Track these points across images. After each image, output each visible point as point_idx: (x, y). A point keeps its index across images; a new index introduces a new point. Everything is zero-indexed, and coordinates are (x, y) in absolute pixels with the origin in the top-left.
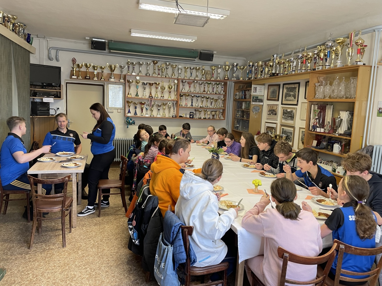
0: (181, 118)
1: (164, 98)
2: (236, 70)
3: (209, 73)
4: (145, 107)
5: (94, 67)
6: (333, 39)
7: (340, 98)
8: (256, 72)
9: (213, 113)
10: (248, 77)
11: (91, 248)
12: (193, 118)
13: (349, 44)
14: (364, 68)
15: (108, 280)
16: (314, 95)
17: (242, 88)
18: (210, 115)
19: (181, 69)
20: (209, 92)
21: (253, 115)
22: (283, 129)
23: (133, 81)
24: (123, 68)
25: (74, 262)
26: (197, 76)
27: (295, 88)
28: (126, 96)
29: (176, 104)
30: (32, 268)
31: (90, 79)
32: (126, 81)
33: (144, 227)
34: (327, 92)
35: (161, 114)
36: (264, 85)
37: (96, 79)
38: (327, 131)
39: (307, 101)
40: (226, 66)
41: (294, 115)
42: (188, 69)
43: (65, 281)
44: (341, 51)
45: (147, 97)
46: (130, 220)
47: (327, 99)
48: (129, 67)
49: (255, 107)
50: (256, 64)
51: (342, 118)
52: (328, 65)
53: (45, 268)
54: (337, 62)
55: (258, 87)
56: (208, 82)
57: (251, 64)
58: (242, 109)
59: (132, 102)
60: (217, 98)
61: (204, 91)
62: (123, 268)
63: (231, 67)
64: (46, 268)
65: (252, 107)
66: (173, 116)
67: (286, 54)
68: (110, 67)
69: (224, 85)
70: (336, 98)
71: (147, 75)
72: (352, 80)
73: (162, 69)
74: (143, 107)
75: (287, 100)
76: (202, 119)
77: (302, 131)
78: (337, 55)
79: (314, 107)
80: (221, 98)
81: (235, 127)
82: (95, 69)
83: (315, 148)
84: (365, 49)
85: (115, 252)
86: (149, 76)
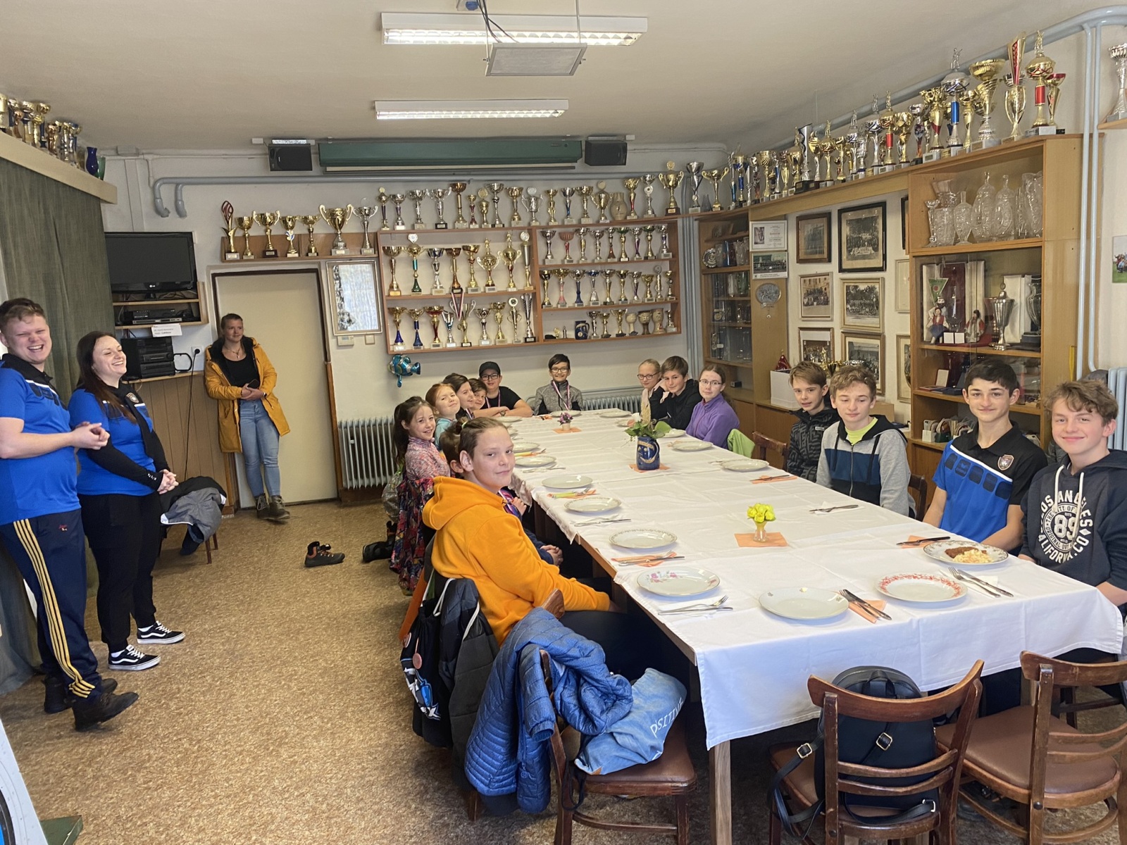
0: (551, 341)
1: (494, 289)
2: (699, 184)
3: (619, 199)
4: (441, 321)
5: (284, 220)
6: (964, 67)
7: (1001, 238)
8: (758, 184)
9: (644, 317)
10: (735, 201)
11: (315, 737)
12: (585, 337)
13: (1009, 77)
14: (1061, 141)
15: (363, 823)
16: (927, 235)
17: (724, 233)
18: (634, 323)
19: (537, 199)
20: (626, 257)
21: (759, 310)
22: (851, 343)
23: (399, 250)
24: (368, 215)
25: (269, 780)
26: (585, 214)
27: (874, 219)
28: (386, 293)
29: (533, 302)
30: (155, 807)
31: (276, 256)
32: (382, 251)
33: (447, 669)
34: (961, 224)
35: (493, 337)
36: (785, 217)
37: (293, 254)
38: (973, 339)
39: (908, 257)
40: (666, 173)
41: (877, 300)
42: (558, 194)
43: (244, 836)
44: (990, 98)
45: (447, 290)
46: (407, 653)
47: (965, 246)
48: (383, 209)
49: (765, 288)
50: (755, 159)
51: (1010, 296)
52: (956, 144)
53: (189, 804)
54: (980, 134)
55: (769, 228)
56: (621, 228)
57: (740, 160)
58: (728, 295)
59: (403, 309)
60: (651, 273)
61: (612, 255)
62: (404, 788)
63: (682, 175)
64: (192, 803)
65: (754, 288)
66: (526, 339)
67: (836, 121)
68: (332, 215)
69: (667, 230)
70: (989, 240)
71: (439, 226)
72: (1028, 182)
73: (482, 206)
74: (438, 322)
75: (855, 258)
76: (613, 339)
77: (906, 345)
78: (979, 111)
79: (931, 274)
80: (663, 270)
81: (715, 351)
82: (287, 228)
83: (945, 391)
84: (1059, 87)
85: (380, 745)
86: (446, 228)
